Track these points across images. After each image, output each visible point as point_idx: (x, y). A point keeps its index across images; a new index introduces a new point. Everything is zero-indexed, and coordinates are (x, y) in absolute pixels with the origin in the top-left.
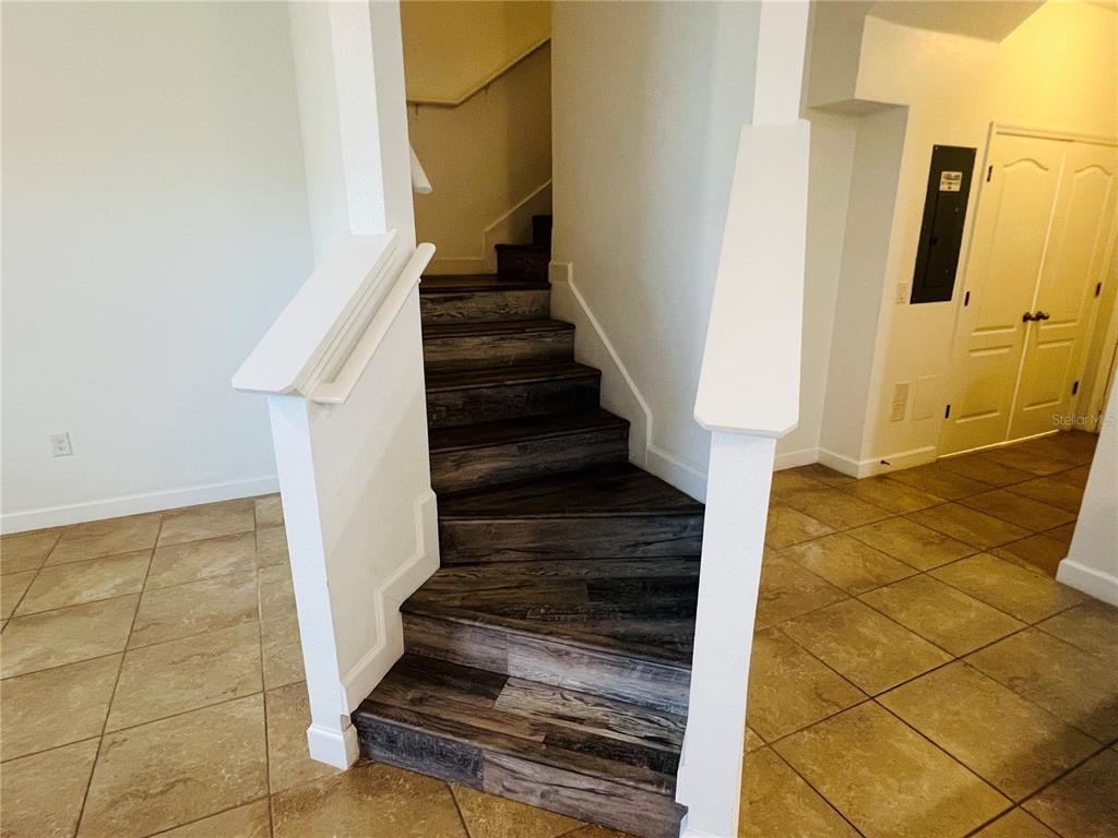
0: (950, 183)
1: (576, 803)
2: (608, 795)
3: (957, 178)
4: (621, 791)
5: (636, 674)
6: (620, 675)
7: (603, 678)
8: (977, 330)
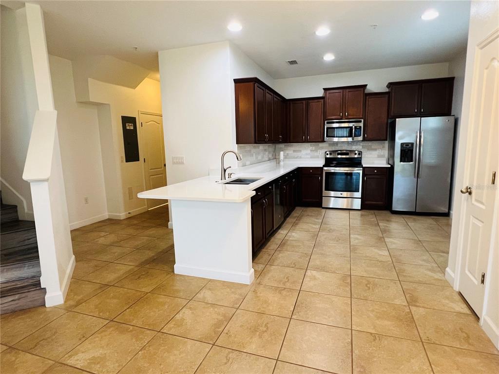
0: (130, 127)
1: (8, 307)
2: (19, 299)
3: (131, 125)
4: (23, 295)
5: (26, 268)
6: (20, 270)
7: (14, 274)
8: (151, 169)
